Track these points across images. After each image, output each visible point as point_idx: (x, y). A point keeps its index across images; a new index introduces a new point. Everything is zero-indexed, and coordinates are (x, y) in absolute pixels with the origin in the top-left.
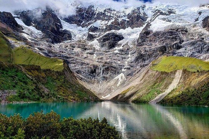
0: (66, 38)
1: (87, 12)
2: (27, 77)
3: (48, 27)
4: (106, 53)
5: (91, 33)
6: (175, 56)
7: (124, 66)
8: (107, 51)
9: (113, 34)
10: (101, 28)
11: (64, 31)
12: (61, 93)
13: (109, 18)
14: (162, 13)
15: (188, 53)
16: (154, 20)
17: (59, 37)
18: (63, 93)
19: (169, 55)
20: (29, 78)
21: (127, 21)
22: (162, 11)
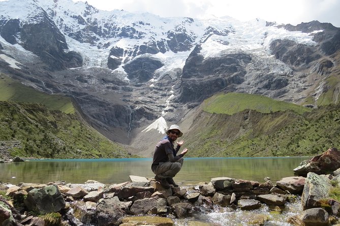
0: (74, 64)
1: (106, 25)
2: (29, 122)
3: (45, 45)
4: (136, 88)
5: (113, 57)
6: (235, 93)
7: (164, 107)
8: (139, 84)
9: (147, 59)
10: (128, 50)
11: (71, 53)
12: (81, 146)
13: (141, 36)
14: (216, 32)
15: (252, 89)
16: (205, 41)
17: (63, 62)
18: (84, 146)
19: (227, 91)
20: (32, 124)
21: (168, 41)
22: (216, 29)
